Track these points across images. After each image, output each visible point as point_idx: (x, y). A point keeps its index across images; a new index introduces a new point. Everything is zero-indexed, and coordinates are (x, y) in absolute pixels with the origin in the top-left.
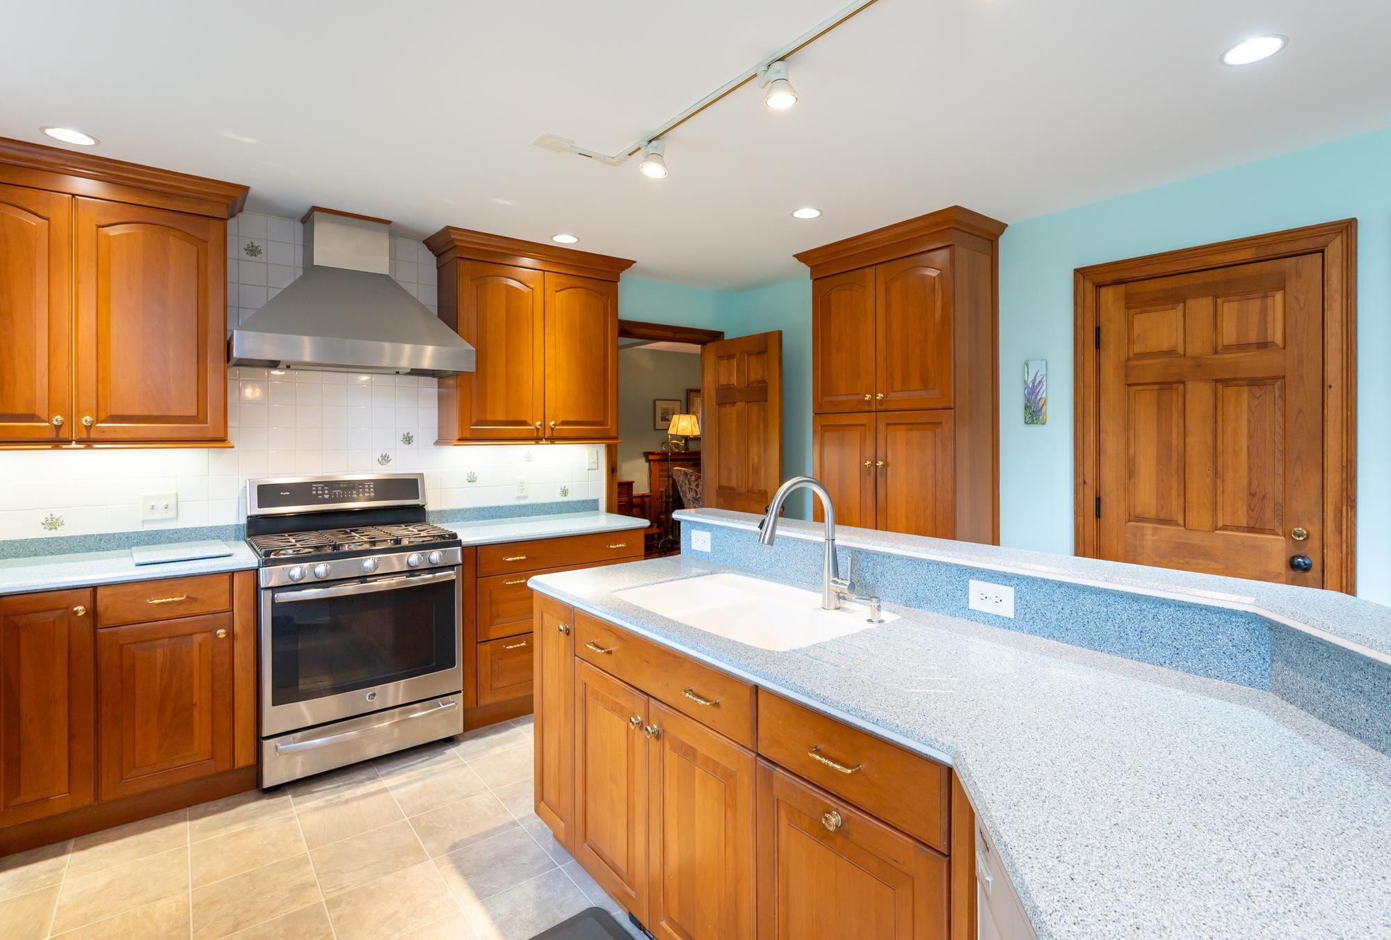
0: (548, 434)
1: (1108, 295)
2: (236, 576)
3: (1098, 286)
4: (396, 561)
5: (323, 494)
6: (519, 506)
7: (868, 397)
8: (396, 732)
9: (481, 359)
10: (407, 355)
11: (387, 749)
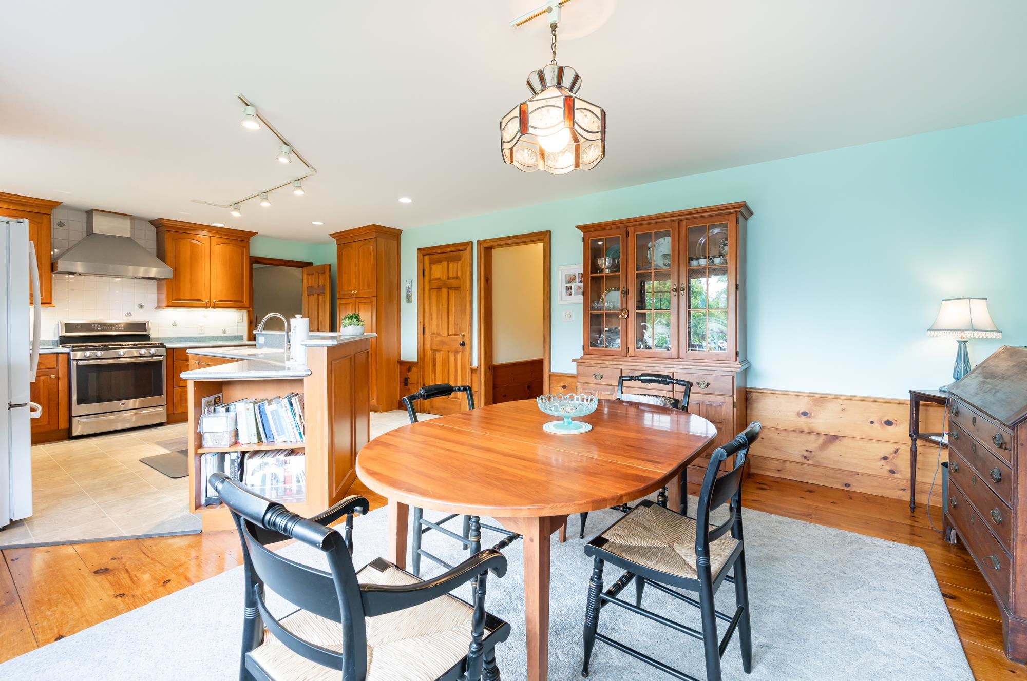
0: (212, 305)
1: (426, 258)
2: (59, 355)
3: (423, 255)
4: (135, 352)
5: (98, 328)
6: (200, 337)
7: (352, 292)
8: (134, 418)
9: (176, 274)
10: (142, 271)
11: (127, 426)
